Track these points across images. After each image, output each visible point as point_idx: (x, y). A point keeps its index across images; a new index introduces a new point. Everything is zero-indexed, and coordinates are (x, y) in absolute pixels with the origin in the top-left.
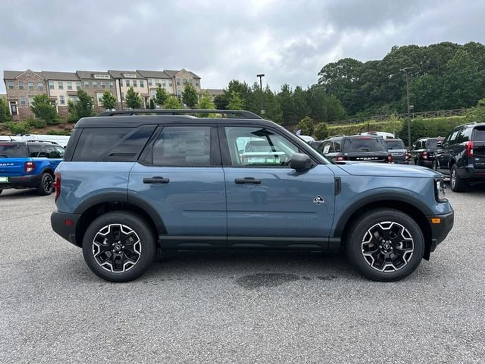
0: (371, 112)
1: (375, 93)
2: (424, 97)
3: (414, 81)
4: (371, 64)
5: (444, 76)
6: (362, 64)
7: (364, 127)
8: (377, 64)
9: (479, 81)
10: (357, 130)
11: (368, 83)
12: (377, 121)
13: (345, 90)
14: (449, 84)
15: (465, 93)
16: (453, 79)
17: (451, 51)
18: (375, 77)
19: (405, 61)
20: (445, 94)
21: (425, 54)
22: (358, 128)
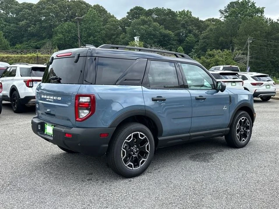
0: (29, 45)
1: (31, 29)
2: (70, 39)
3: (62, 25)
4: (27, 5)
5: (82, 25)
6: (19, 4)
7: (31, 58)
8: (33, 6)
9: (104, 32)
10: (26, 59)
11: (25, 21)
12: (42, 54)
13: (4, 23)
14: (86, 32)
15: (96, 40)
16: (88, 29)
17: (86, 8)
18: (31, 17)
19: (54, 8)
20: (83, 39)
21: (69, 6)
22: (26, 58)
